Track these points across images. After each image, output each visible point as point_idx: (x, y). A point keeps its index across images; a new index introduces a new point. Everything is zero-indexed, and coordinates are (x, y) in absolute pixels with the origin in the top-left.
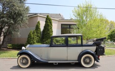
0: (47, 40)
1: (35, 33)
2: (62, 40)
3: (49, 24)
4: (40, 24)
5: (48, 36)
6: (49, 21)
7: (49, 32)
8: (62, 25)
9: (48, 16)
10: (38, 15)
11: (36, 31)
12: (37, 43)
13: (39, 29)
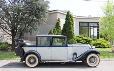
0: (69, 40)
1: (55, 31)
2: (83, 40)
3: (71, 21)
4: (60, 21)
5: (71, 35)
6: (70, 19)
7: (71, 31)
8: (80, 22)
9: (68, 13)
10: (58, 11)
11: (57, 30)
12: (58, 43)
13: (60, 28)
